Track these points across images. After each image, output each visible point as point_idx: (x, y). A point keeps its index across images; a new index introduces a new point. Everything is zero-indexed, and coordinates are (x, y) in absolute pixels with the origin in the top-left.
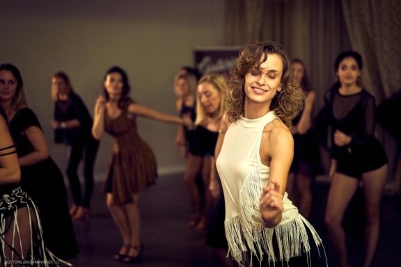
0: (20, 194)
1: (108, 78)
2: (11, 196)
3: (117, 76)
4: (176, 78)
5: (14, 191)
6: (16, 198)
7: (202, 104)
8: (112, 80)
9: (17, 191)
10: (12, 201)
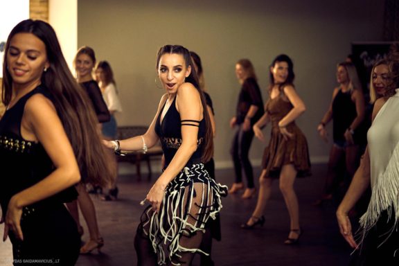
0: (199, 170)
1: (277, 66)
2: (191, 170)
3: (284, 64)
4: (338, 65)
5: (194, 166)
6: (195, 172)
7: (374, 85)
8: (280, 68)
9: (197, 167)
10: (190, 174)
